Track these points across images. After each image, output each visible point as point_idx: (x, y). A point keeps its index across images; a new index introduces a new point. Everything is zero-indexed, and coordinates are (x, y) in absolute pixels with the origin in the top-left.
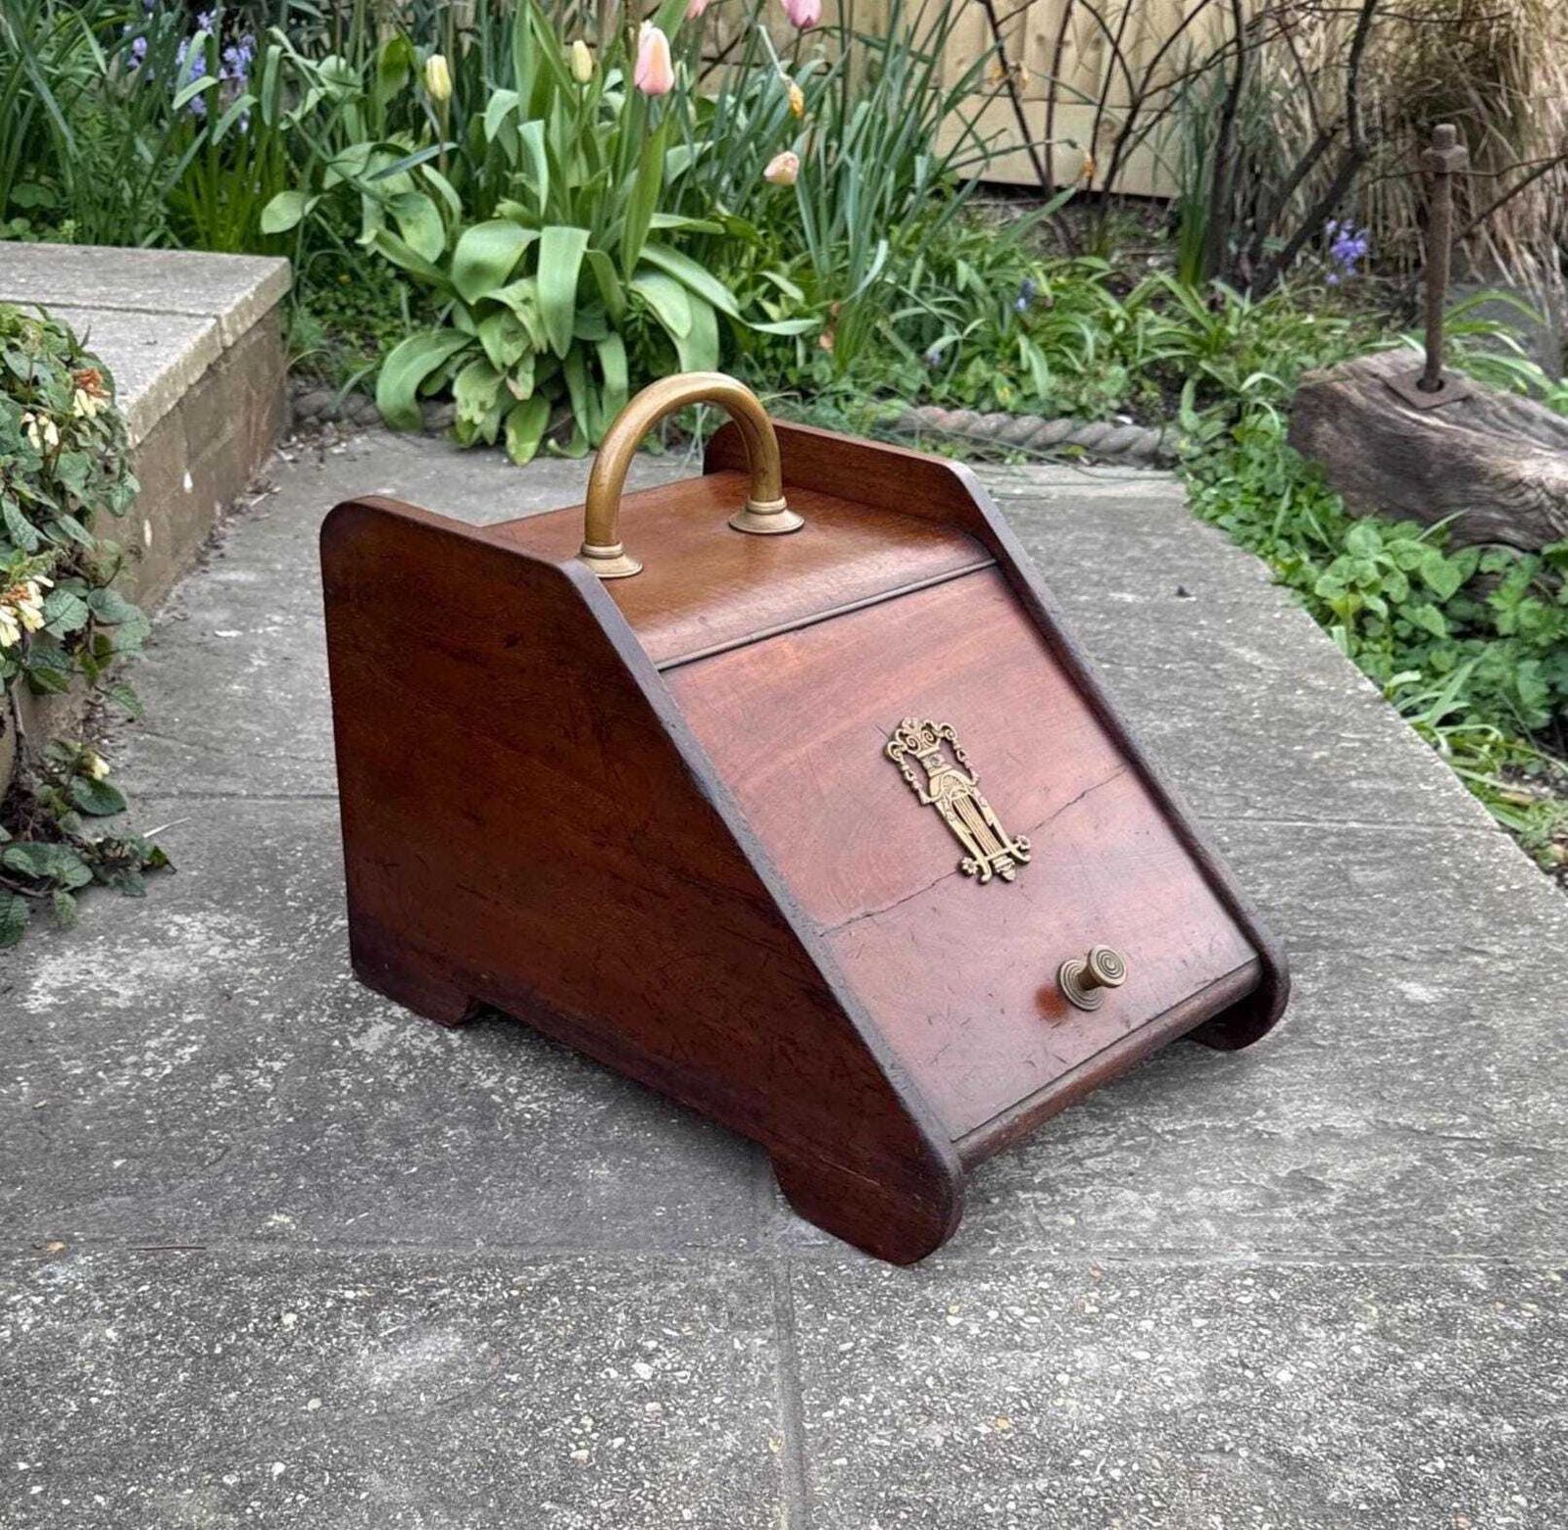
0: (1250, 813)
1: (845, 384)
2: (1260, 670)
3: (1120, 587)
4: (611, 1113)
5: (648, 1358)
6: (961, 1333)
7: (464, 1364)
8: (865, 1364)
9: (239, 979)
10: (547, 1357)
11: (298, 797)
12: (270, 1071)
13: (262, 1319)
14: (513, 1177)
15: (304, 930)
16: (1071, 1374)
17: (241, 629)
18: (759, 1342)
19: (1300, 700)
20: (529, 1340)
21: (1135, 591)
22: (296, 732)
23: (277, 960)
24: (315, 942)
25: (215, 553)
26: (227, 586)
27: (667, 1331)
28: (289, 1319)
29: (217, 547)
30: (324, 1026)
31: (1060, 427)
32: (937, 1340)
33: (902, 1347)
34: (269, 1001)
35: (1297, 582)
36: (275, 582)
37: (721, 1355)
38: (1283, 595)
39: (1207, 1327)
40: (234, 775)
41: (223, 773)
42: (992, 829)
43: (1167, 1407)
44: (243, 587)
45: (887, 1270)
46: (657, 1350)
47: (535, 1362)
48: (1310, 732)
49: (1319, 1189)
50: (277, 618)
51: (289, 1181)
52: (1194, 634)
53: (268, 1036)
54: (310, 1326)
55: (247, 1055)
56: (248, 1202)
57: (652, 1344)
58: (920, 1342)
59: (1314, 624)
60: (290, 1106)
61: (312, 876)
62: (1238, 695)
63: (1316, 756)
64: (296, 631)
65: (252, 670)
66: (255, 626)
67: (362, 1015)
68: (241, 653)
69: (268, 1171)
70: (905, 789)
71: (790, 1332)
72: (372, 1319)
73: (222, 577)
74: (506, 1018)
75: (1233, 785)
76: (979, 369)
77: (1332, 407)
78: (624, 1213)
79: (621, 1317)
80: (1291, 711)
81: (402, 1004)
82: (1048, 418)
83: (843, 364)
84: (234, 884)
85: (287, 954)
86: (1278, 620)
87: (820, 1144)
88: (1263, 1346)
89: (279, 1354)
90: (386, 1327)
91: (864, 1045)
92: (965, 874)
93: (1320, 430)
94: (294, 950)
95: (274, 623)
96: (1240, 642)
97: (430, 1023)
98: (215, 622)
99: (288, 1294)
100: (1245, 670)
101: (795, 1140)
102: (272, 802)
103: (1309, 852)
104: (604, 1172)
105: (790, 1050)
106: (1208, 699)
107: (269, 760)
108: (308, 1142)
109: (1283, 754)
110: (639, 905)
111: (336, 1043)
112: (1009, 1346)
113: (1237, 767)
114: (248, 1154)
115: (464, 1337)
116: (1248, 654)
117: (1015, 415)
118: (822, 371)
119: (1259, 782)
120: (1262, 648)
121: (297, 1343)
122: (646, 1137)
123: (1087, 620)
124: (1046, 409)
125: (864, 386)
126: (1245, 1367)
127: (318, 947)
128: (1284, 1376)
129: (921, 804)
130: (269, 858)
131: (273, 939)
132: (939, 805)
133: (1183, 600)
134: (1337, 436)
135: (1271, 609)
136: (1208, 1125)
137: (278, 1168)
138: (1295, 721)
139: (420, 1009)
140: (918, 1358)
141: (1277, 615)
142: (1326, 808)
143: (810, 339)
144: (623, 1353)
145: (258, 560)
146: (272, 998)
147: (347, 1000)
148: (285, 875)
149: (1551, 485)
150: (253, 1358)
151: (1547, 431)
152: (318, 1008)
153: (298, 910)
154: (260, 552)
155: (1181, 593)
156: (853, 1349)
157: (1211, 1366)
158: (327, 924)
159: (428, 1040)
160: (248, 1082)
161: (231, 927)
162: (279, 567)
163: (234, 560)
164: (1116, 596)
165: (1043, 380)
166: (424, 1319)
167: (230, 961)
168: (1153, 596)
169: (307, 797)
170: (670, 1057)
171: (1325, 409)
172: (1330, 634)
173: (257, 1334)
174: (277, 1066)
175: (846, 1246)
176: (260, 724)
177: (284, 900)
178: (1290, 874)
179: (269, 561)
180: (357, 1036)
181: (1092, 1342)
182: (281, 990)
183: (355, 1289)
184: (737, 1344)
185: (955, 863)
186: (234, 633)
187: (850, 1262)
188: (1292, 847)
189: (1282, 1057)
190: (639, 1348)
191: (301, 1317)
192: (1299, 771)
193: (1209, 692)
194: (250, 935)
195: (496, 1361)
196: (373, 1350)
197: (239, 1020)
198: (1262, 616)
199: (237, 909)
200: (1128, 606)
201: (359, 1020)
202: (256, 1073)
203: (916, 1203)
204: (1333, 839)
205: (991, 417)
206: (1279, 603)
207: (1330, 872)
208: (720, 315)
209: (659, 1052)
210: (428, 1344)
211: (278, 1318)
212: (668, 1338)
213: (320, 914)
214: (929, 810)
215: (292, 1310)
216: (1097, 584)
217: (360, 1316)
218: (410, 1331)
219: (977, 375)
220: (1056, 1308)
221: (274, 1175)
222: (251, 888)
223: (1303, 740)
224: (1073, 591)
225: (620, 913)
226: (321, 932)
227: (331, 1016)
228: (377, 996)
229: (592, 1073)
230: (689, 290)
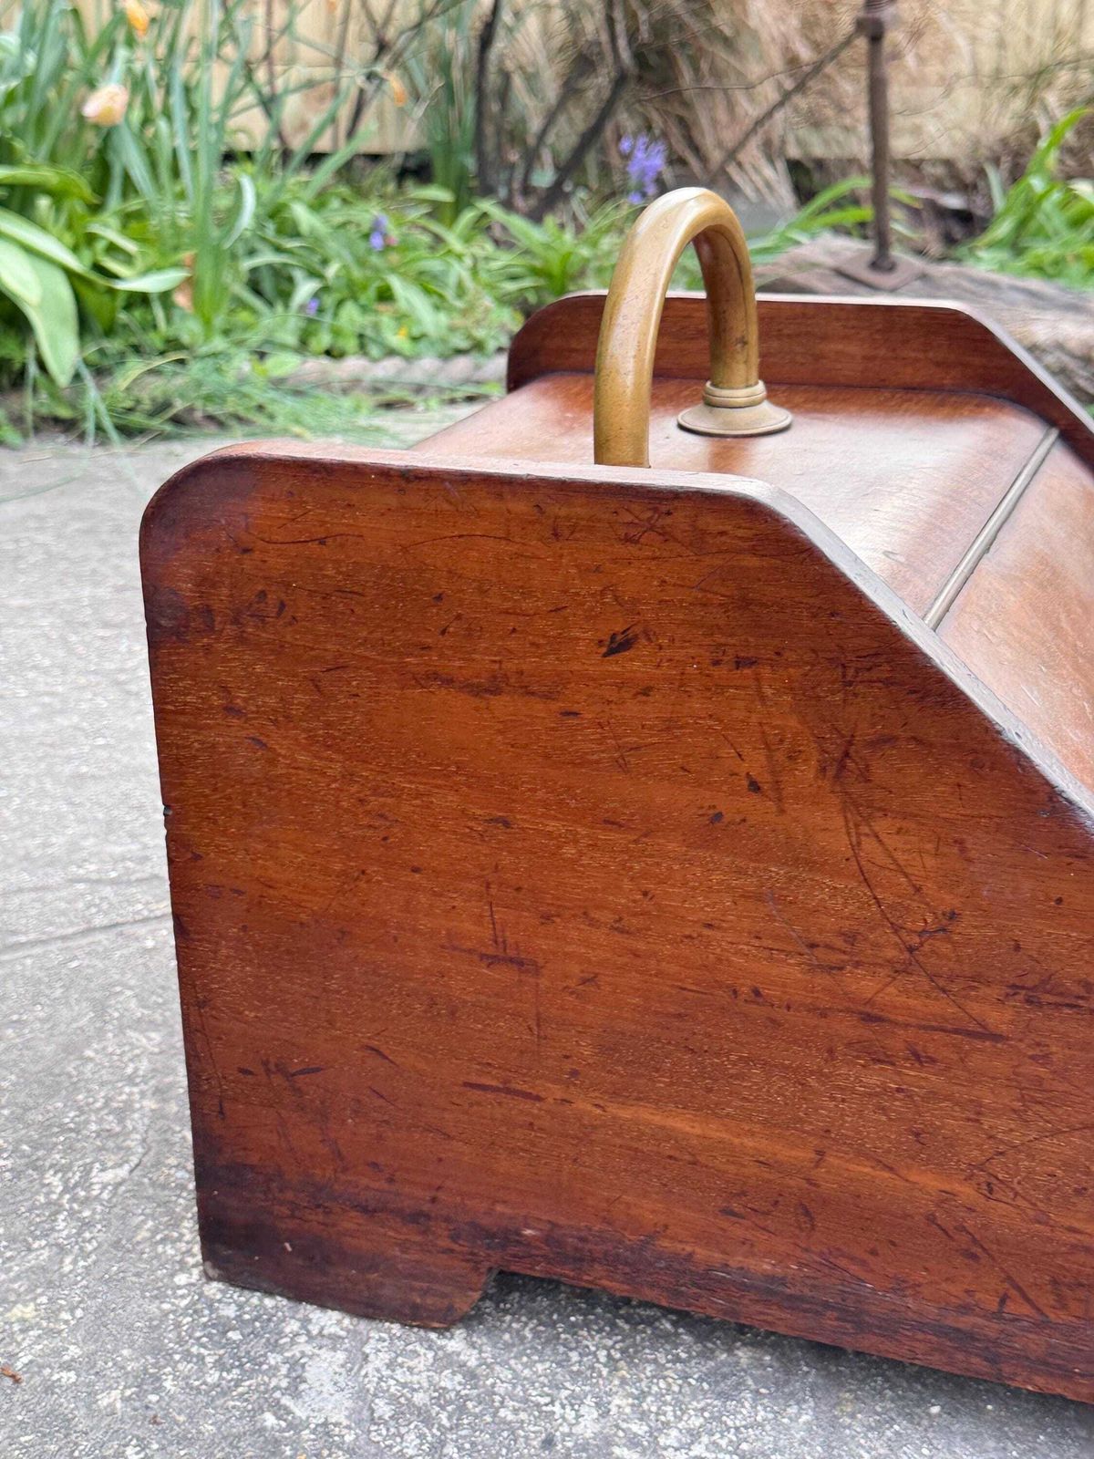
1: (219, 343)
15: (56, 1208)
23: (49, 1279)
24: (87, 1224)
30: (222, 1390)
31: (461, 365)
67: (275, 1347)
76: (351, 315)
81: (323, 1306)
82: (445, 357)
83: (207, 323)
85: (57, 1261)
94: (63, 1250)
97: (396, 1328)
111: (270, 1420)
117: (409, 359)
118: (187, 331)
124: (440, 348)
125: (240, 343)
139: (368, 1308)
143: (165, 297)
146: (89, 1359)
147: (225, 1327)
149: (1072, 345)
151: (1020, 297)
152: (187, 1356)
159: (420, 1364)
165: (429, 319)
170: (997, 1316)
180: (294, 1390)
201: (274, 1358)
205: (385, 362)
208: (70, 275)
209: (965, 1309)
213: (62, 1170)
219: (351, 320)
225: (874, 1080)
226: (85, 1202)
227: (220, 1365)
228: (269, 1302)
229: (730, 1351)
230: (29, 250)
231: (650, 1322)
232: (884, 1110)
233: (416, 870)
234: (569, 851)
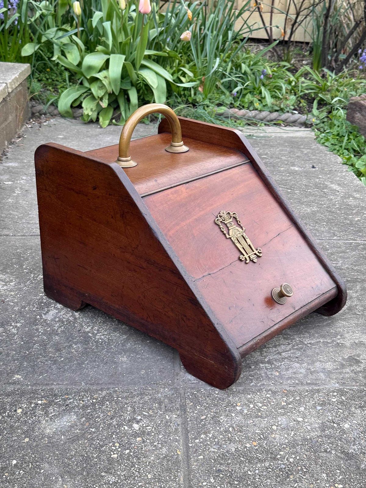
0: (335, 238)
1: (207, 102)
2: (338, 192)
3: (293, 165)
4: (128, 339)
5: (138, 422)
6: (241, 412)
7: (77, 426)
8: (209, 423)
9: (7, 296)
10: (104, 423)
11: (29, 235)
12: (16, 327)
13: (10, 411)
14: (95, 361)
15: (29, 279)
16: (277, 426)
17: (12, 181)
18: (175, 416)
19: (351, 201)
20: (99, 417)
21: (299, 167)
22: (29, 214)
23: (20, 290)
24: (32, 283)
25: (5, 157)
26: (8, 167)
27: (144, 413)
28: (19, 411)
29: (5, 155)
30: (34, 311)
31: (275, 115)
32: (233, 415)
33: (222, 417)
34: (17, 303)
35: (350, 163)
36: (24, 166)
37: (162, 421)
38: (346, 168)
39: (321, 409)
40: (8, 229)
41: (5, 228)
42: (249, 246)
43: (308, 437)
44: (13, 168)
45: (217, 391)
46: (141, 419)
47: (100, 424)
48: (354, 212)
49: (358, 362)
50: (24, 178)
51: (21, 364)
52: (317, 180)
53: (16, 315)
54: (26, 413)
55: (9, 321)
56: (7, 371)
57: (139, 418)
58: (227, 416)
59: (356, 177)
60: (22, 338)
61: (32, 261)
62: (331, 200)
63: (356, 219)
64: (30, 182)
65: (15, 195)
66: (17, 180)
67: (48, 307)
68: (12, 189)
69: (14, 361)
70: (222, 233)
71: (185, 413)
72: (47, 410)
73: (7, 165)
74: (94, 308)
75: (330, 229)
76: (249, 97)
77: (360, 108)
78: (131, 373)
79: (129, 408)
80: (348, 205)
81: (60, 304)
82: (271, 112)
83: (206, 96)
84: (7, 264)
85: (23, 287)
86: (344, 176)
87: (195, 349)
88: (340, 416)
89: (15, 423)
90: (51, 413)
91: (208, 317)
92: (241, 260)
93: (356, 116)
94: (26, 286)
95: (23, 179)
96: (332, 183)
97: (69, 310)
98: (4, 179)
99: (19, 402)
100: (334, 192)
101: (187, 348)
102: (21, 237)
103: (354, 250)
104: (125, 359)
105: (185, 318)
106: (322, 201)
107: (20, 224)
108: (27, 350)
109: (346, 219)
110: (136, 271)
111: (38, 317)
112: (257, 417)
113: (331, 223)
114: (8, 355)
115: (77, 416)
116: (335, 187)
117: (260, 111)
118: (199, 98)
119: (338, 228)
120: (339, 185)
121: (21, 419)
122: (139, 347)
123: (283, 176)
124: (270, 109)
125: (212, 103)
126: (334, 423)
127: (33, 285)
128: (347, 426)
129: (227, 238)
130: (19, 256)
131: (19, 282)
132: (232, 238)
133: (314, 169)
134: (362, 117)
135: (342, 172)
136: (322, 341)
137: (17, 359)
138: (349, 208)
139: (66, 305)
140: (227, 421)
141: (344, 174)
142: (360, 236)
143: (195, 88)
144: (129, 421)
145: (19, 159)
146: (17, 302)
147: (42, 303)
148: (24, 261)
150: (7, 424)
152: (33, 305)
153: (27, 273)
154: (20, 157)
155: (313, 167)
156: (206, 418)
157: (322, 423)
158: (37, 277)
159: (68, 315)
160: (9, 330)
161: (5, 279)
162: (25, 161)
163: (11, 159)
164: (292, 168)
165: (269, 100)
166: (64, 410)
167: (4, 290)
168: (304, 168)
169: (32, 235)
170: (147, 321)
171: (358, 109)
172: (361, 180)
173: (9, 416)
174: (18, 325)
175: (204, 383)
176: (17, 212)
177: (23, 269)
178: (348, 258)
179: (23, 159)
180: (45, 314)
181: (284, 415)
182: (21, 299)
183: (42, 400)
184: (167, 417)
185: (237, 257)
186: (10, 183)
187: (205, 388)
188: (349, 249)
189: (346, 318)
190: (135, 419)
191: (23, 410)
192: (351, 224)
193: (322, 199)
194: (11, 281)
195: (87, 424)
196: (47, 421)
197: (7, 310)
198: (339, 174)
199: (7, 273)
200: (296, 171)
201: (46, 309)
202: (12, 327)
203: (226, 368)
204: (362, 246)
205: (253, 112)
206: (344, 170)
207: (361, 257)
208: (167, 81)
209: (142, 319)
210: (66, 418)
211: (16, 411)
212: (145, 415)
213: (35, 274)
214: (229, 240)
215: (20, 408)
216: (286, 165)
217: (43, 410)
218: (59, 414)
219: (248, 99)
220: (272, 403)
221: (16, 362)
222: (12, 266)
223: (352, 214)
224: (279, 167)
225: (129, 274)
226: (34, 280)
227: (37, 308)
228: (52, 301)
229: (122, 326)
230: (157, 73)
231: (112, 318)
232: (131, 280)
233: (70, 224)
234: (90, 224)
